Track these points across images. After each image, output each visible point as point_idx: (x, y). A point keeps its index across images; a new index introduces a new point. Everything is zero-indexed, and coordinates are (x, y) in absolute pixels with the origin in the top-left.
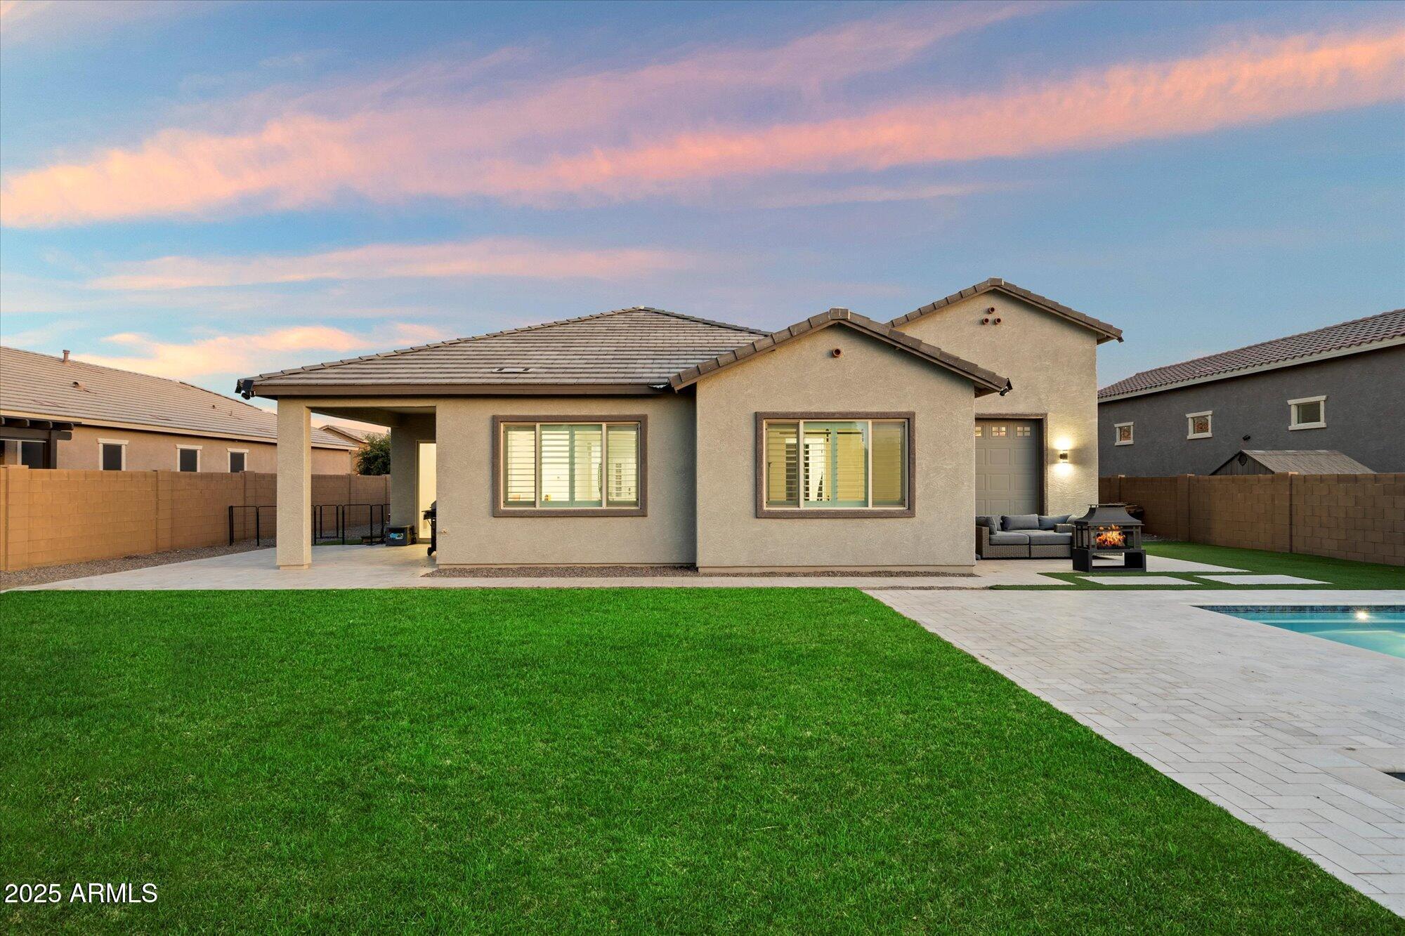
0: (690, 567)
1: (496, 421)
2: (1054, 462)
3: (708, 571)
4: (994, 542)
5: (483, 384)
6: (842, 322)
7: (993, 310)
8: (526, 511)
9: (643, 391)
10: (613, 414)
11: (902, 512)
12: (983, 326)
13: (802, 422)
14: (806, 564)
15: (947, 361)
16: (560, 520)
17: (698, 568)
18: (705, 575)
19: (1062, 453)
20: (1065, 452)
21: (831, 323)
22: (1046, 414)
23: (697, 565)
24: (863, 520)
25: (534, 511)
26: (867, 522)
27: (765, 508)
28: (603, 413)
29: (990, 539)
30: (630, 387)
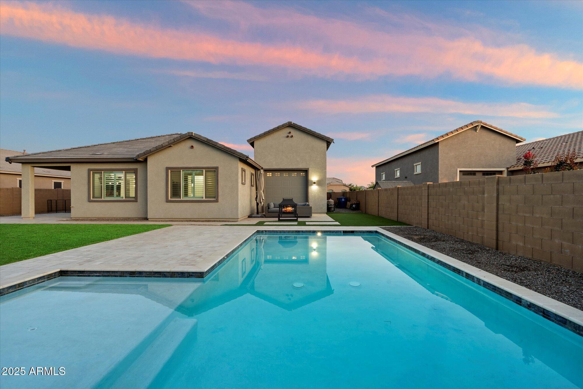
0: (146, 219)
1: (89, 170)
2: (312, 185)
3: (151, 220)
4: (269, 211)
5: (86, 158)
6: (191, 136)
7: (290, 132)
8: (98, 200)
9: (132, 160)
10: (126, 168)
11: (214, 200)
12: (287, 138)
13: (182, 170)
14: (183, 218)
15: (226, 149)
16: (110, 203)
17: (148, 219)
18: (150, 221)
19: (314, 182)
20: (315, 182)
21: (188, 137)
22: (309, 169)
23: (148, 218)
24: (202, 203)
25: (102, 200)
26: (203, 203)
27: (170, 199)
28: (124, 168)
29: (268, 211)
30: (128, 159)
